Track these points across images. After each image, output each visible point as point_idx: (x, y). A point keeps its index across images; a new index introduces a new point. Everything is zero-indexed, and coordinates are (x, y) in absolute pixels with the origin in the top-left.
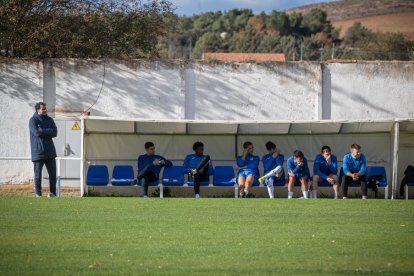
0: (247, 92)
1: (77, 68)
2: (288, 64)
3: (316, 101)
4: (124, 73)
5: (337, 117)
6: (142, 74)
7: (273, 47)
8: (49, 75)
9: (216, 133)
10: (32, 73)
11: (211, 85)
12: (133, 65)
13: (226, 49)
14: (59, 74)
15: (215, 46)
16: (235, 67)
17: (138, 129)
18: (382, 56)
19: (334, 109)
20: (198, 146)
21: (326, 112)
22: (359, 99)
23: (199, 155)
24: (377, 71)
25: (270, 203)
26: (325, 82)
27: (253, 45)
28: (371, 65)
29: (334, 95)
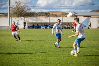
0: (42, 19)
1: (27, 17)
2: (46, 17)
3: (49, 20)
4: (31, 18)
5: (50, 22)
6: (33, 18)
7: (45, 15)
8: (24, 18)
9: (40, 23)
10: (23, 18)
11: (39, 19)
12: (32, 17)
13: (40, 16)
14: (25, 18)
15: (39, 15)
17: (32, 23)
18: (54, 16)
19: (50, 21)
20: (38, 24)
21: (49, 21)
22: (52, 20)
23: (38, 25)
24: (54, 18)
25: (45, 30)
26: (49, 18)
27: (43, 15)
28: (54, 17)
29: (50, 19)
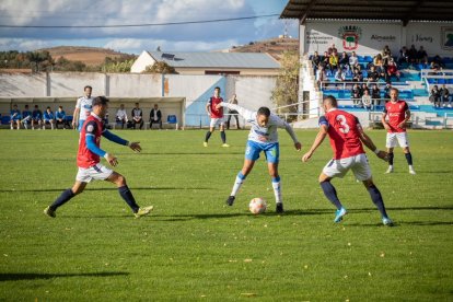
0: (15, 84)
2: (34, 72)
3: (45, 87)
5: (53, 96)
7: (27, 66)
13: (7, 67)
15: (3, 66)
16: (10, 74)
18: (72, 70)
19: (52, 90)
21: (49, 93)
22: (61, 85)
24: (69, 77)
25: (26, 132)
26: (48, 79)
27: (18, 65)
28: (67, 74)
29: (52, 84)
